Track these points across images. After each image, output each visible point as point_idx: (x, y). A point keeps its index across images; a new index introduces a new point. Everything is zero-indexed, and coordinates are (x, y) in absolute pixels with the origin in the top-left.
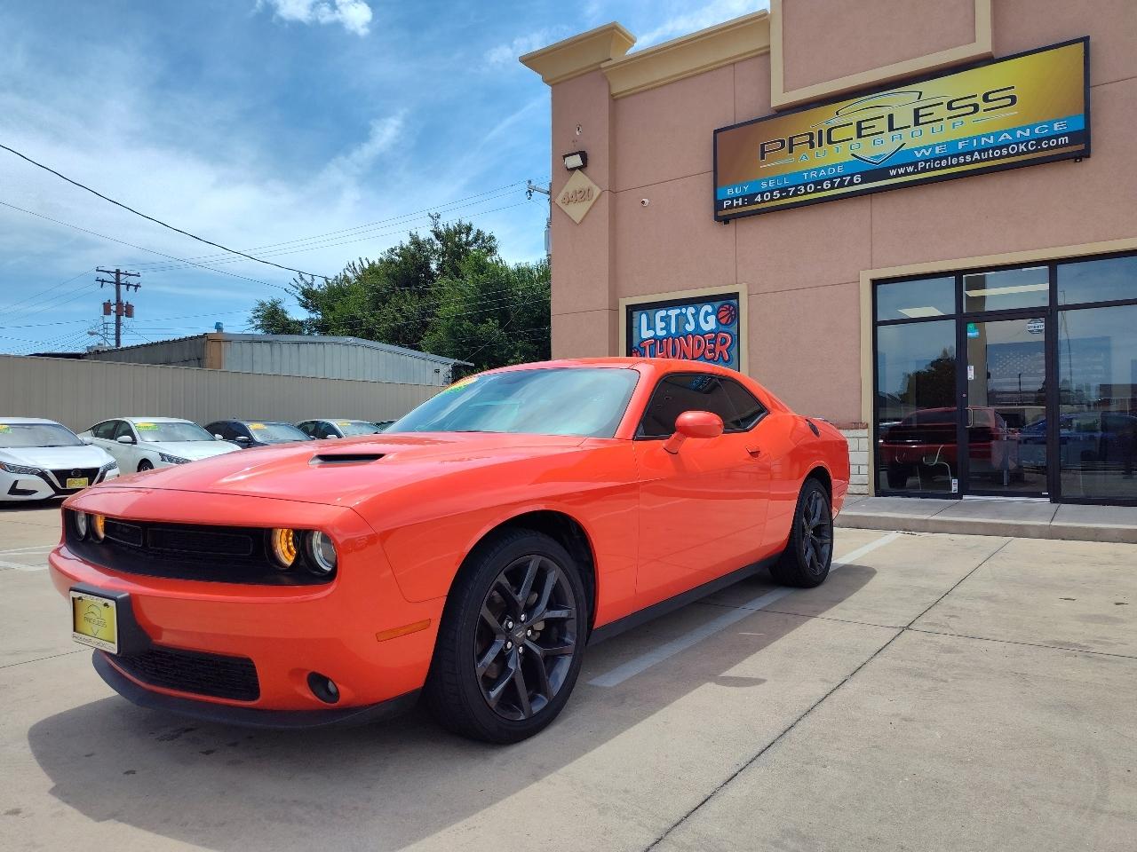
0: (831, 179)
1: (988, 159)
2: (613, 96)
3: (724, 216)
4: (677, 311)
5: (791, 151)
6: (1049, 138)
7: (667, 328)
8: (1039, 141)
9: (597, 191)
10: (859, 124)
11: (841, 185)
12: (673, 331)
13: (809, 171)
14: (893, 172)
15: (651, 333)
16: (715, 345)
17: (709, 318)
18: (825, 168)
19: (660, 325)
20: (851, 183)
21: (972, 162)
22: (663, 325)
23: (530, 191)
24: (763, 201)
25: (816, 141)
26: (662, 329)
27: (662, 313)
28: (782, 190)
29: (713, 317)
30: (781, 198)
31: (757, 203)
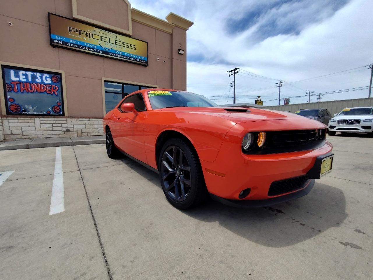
0: (93, 49)
1: (131, 60)
3: (54, 45)
4: (32, 73)
5: (80, 34)
6: (142, 60)
7: (27, 78)
8: (140, 60)
10: (101, 37)
11: (96, 51)
12: (30, 80)
13: (87, 43)
14: (110, 54)
15: (17, 79)
16: (51, 89)
18: (92, 45)
20: (99, 52)
21: (128, 59)
22: (24, 77)
24: (70, 46)
25: (88, 35)
26: (23, 78)
27: (24, 72)
28: (78, 45)
29: (50, 79)
30: (77, 48)
31: (68, 46)
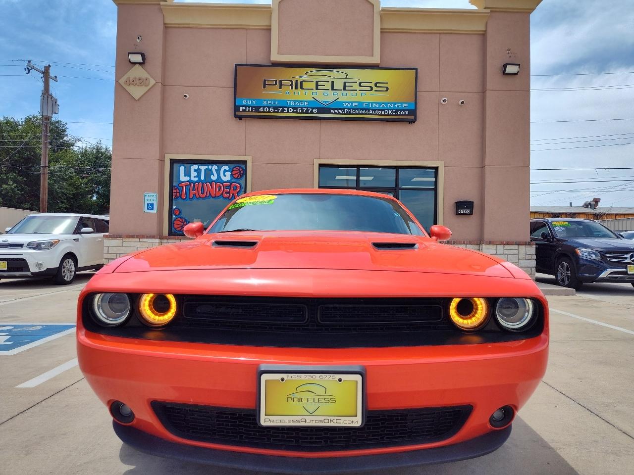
0: (302, 108)
1: (376, 114)
2: (165, 24)
3: (239, 115)
4: (206, 167)
5: (280, 88)
6: (401, 110)
7: (199, 176)
8: (397, 111)
9: (152, 82)
10: (317, 82)
11: (307, 112)
12: (203, 178)
13: (290, 101)
14: (333, 111)
15: (187, 178)
16: (230, 190)
17: (226, 173)
18: (299, 101)
19: (193, 174)
20: (312, 112)
21: (369, 114)
22: (196, 174)
23: (28, 69)
24: (264, 112)
25: (294, 85)
26: (195, 177)
27: (196, 167)
28: (275, 108)
29: (230, 173)
30: (274, 112)
31: (261, 112)
